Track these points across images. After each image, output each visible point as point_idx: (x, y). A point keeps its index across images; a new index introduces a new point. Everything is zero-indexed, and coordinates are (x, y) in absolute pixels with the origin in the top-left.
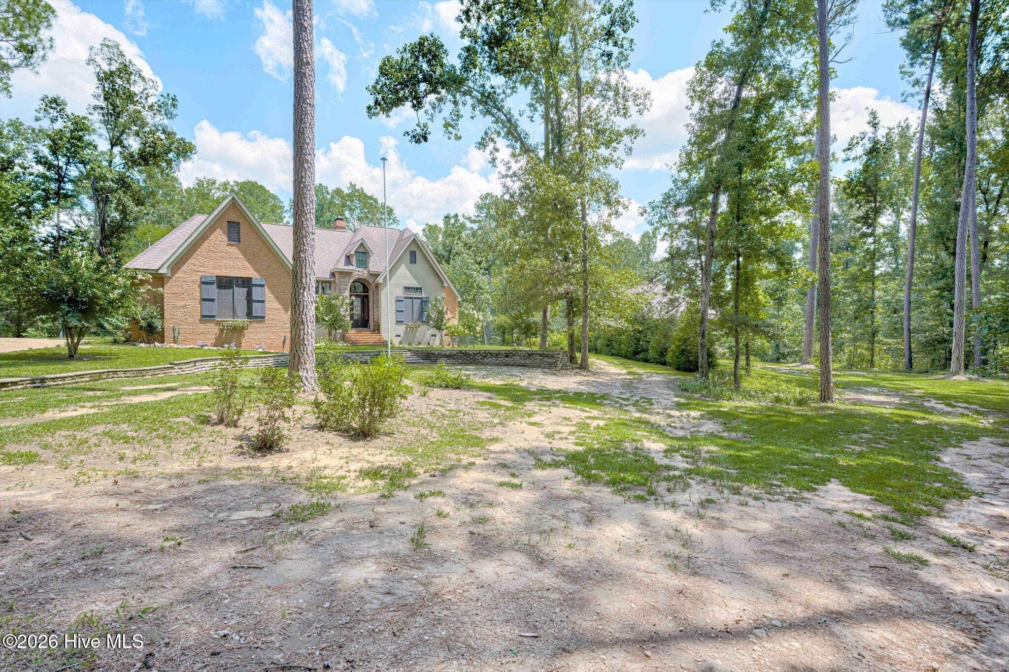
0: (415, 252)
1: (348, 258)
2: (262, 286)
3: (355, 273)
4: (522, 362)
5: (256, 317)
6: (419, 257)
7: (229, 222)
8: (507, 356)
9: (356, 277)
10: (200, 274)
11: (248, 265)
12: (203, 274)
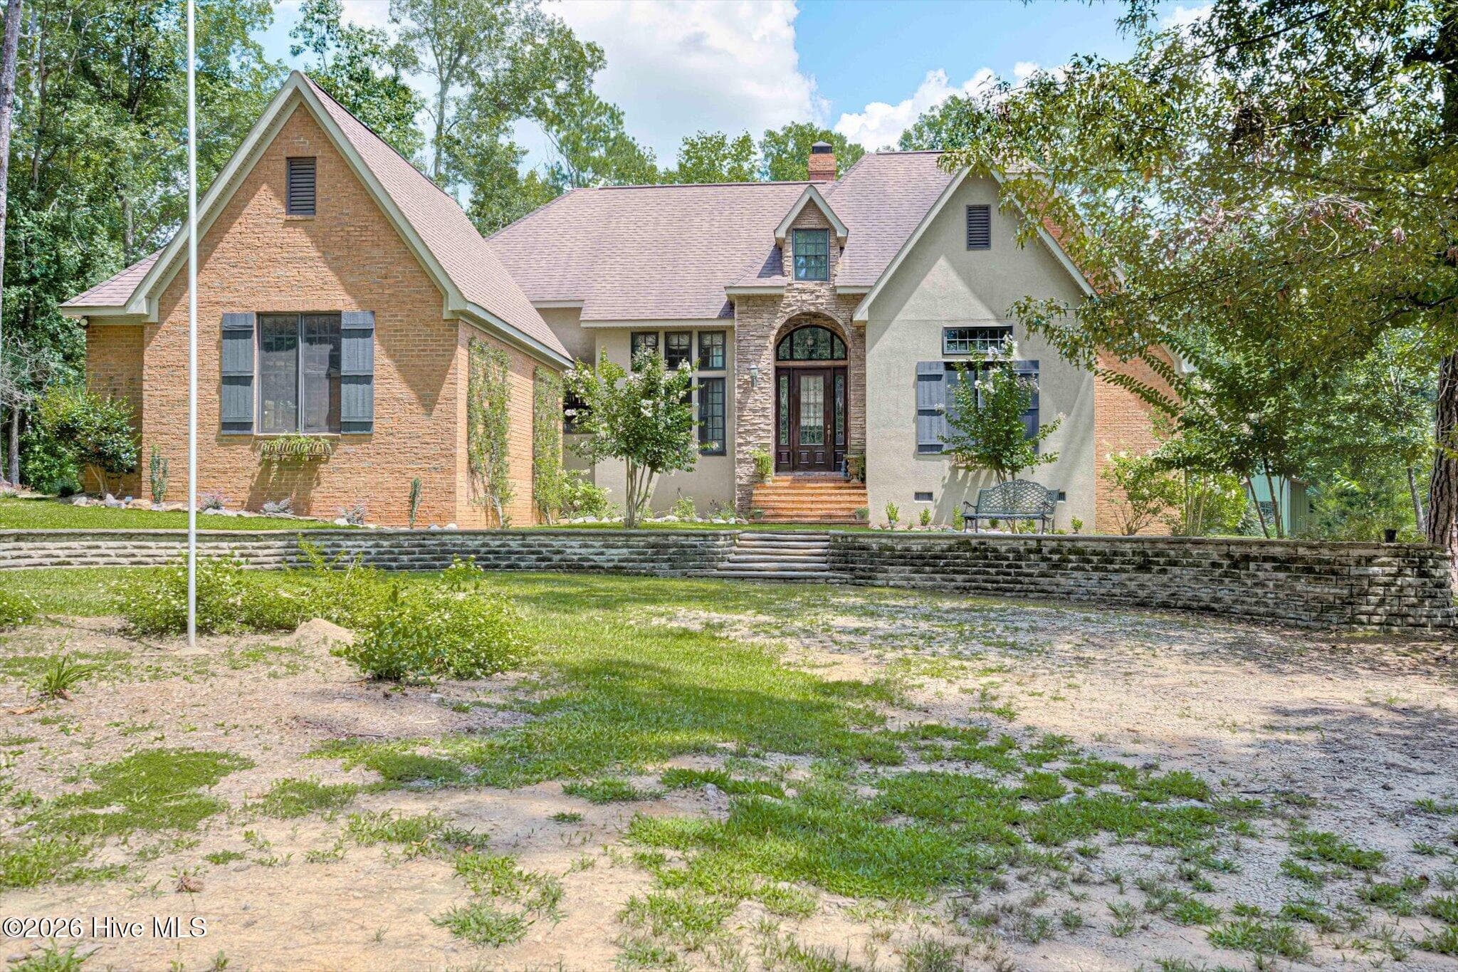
0: (985, 209)
1: (773, 250)
2: (366, 333)
3: (789, 297)
5: (348, 426)
6: (998, 224)
7: (290, 160)
8: (1144, 567)
9: (794, 310)
10: (222, 310)
11: (331, 277)
12: (227, 310)
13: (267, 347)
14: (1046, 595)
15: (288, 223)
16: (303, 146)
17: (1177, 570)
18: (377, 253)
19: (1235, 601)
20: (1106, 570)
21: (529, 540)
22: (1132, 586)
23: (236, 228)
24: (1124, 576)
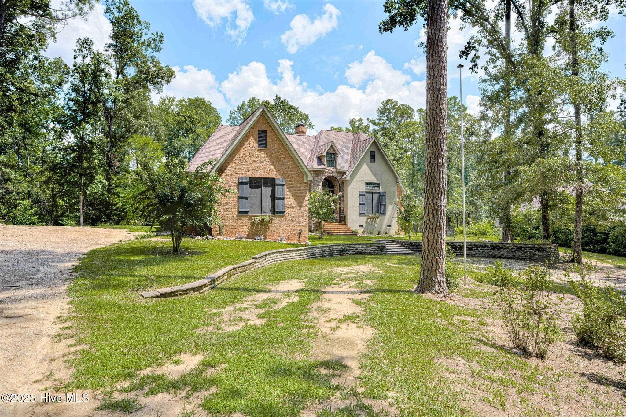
0: (374, 152)
1: (319, 158)
2: (283, 185)
3: (326, 171)
4: (511, 255)
5: (278, 213)
6: (378, 157)
7: (259, 130)
8: (494, 249)
9: (327, 175)
10: (238, 176)
11: (272, 167)
12: (240, 175)
13: (252, 187)
15: (259, 150)
16: (263, 127)
17: (502, 249)
18: (285, 161)
19: (519, 256)
20: (484, 250)
22: (491, 253)
23: (242, 150)
24: (488, 251)
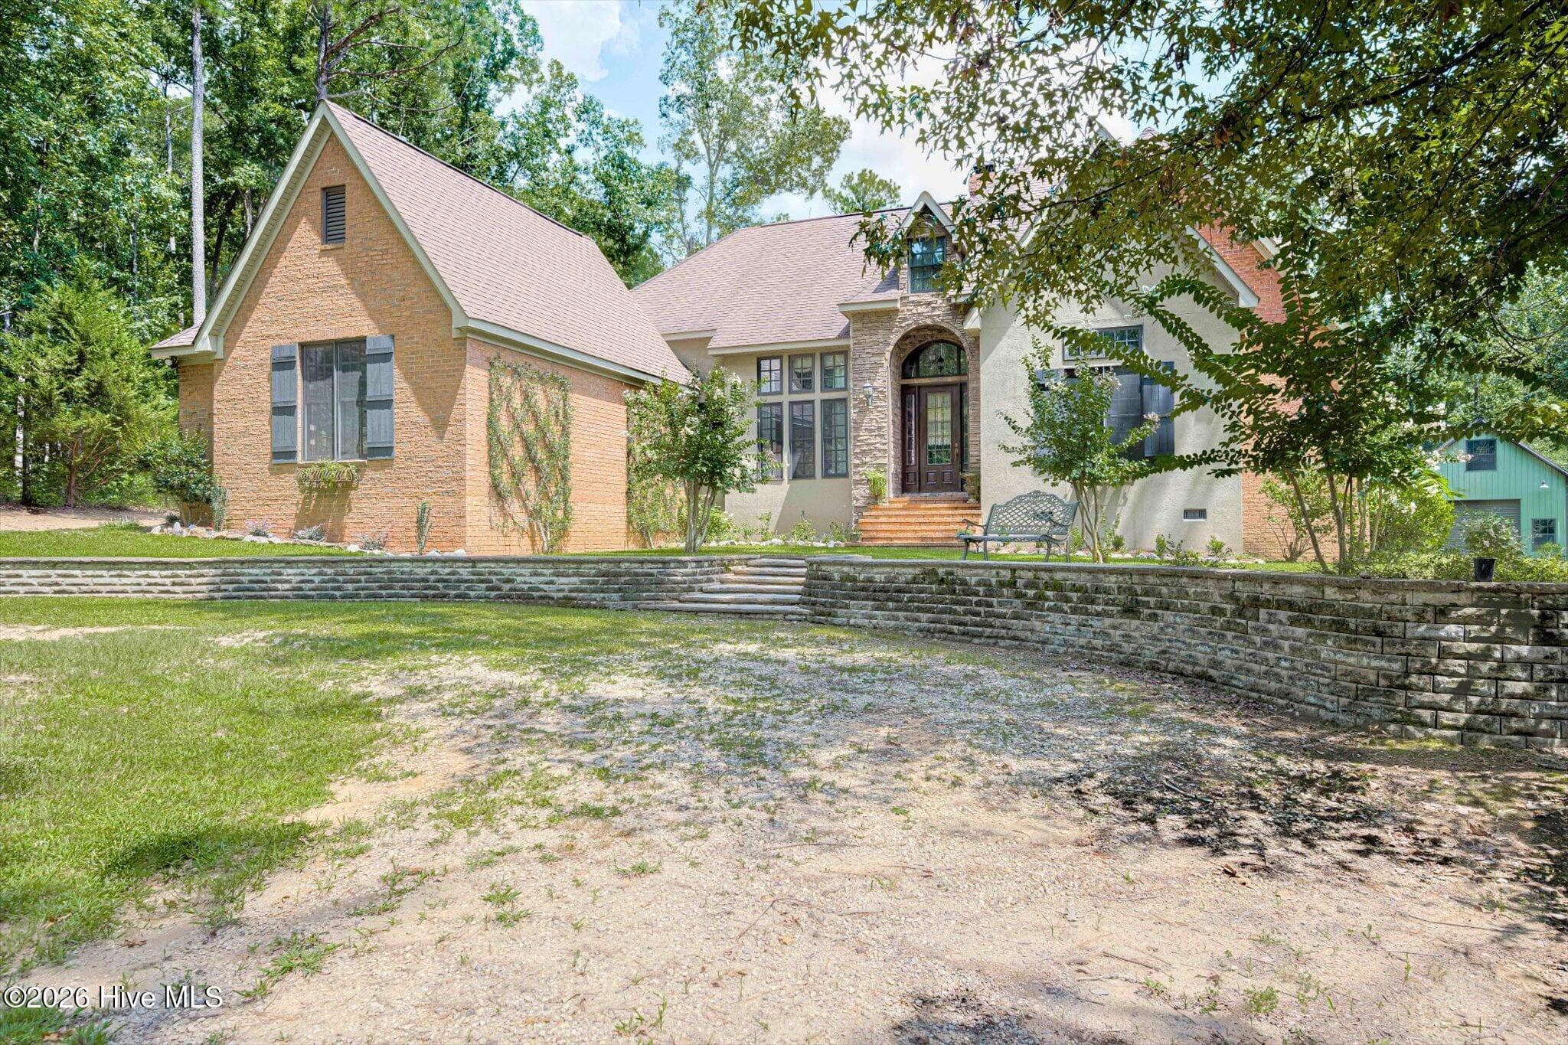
2: (386, 357)
3: (905, 311)
5: (375, 451)
7: (326, 191)
9: (910, 324)
10: (271, 343)
11: (358, 304)
12: (275, 343)
13: (308, 377)
14: (1019, 643)
15: (324, 253)
17: (1169, 616)
18: (396, 275)
19: (1239, 669)
20: (1087, 613)
21: (480, 567)
22: (1116, 636)
23: (282, 262)
24: (1108, 621)
